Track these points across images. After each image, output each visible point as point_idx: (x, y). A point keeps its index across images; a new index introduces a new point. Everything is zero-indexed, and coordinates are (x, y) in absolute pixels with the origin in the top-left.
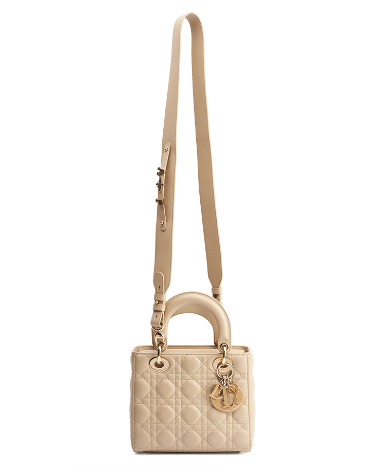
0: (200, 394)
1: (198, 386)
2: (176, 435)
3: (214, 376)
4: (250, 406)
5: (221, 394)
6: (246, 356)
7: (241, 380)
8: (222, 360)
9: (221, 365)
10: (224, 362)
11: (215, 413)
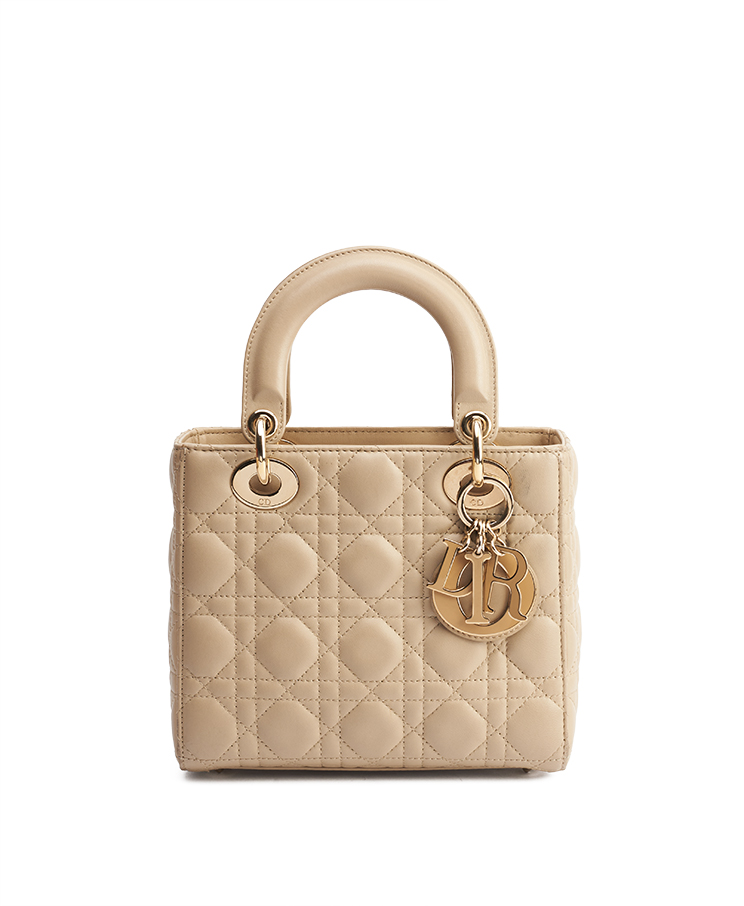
0: (402, 583)
1: (396, 556)
2: (322, 717)
3: (446, 521)
4: (566, 622)
5: (466, 582)
6: (553, 457)
7: (536, 535)
8: (471, 468)
9: (470, 487)
10: (479, 476)
11: (449, 647)
